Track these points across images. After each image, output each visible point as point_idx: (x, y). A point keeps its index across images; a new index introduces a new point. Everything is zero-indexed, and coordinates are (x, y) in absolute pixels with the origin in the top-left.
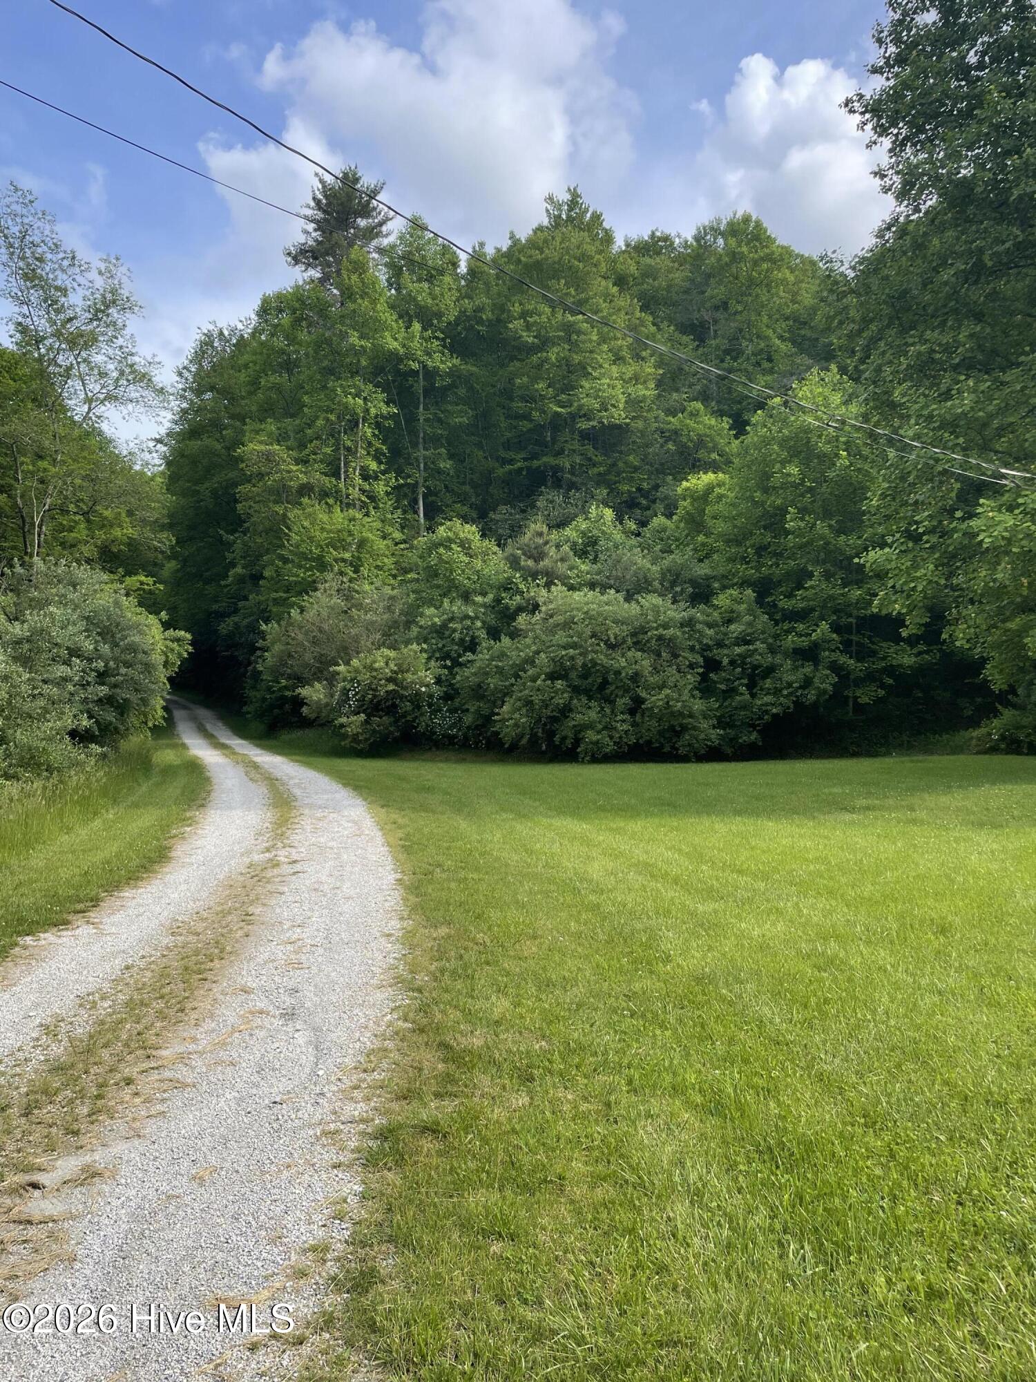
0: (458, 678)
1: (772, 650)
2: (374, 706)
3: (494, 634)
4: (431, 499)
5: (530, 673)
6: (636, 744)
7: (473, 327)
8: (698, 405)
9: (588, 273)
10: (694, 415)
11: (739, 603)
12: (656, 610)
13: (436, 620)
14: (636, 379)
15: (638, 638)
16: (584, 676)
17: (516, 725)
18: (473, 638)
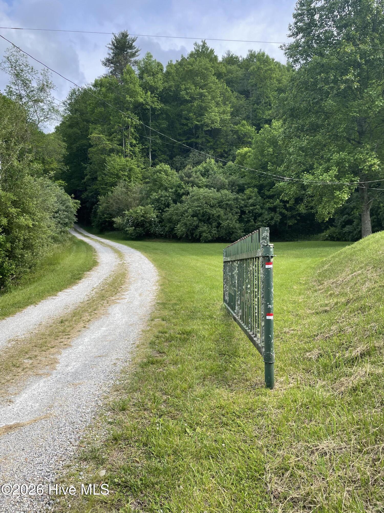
0: (164, 216)
1: (262, 208)
2: (137, 225)
3: (175, 202)
4: (154, 153)
5: (186, 215)
6: (219, 237)
7: (168, 93)
8: (244, 122)
9: (208, 75)
10: (243, 125)
11: (253, 193)
12: (226, 195)
13: (157, 197)
14: (224, 112)
15: (220, 204)
16: (203, 216)
17: (182, 231)
18: (168, 203)
